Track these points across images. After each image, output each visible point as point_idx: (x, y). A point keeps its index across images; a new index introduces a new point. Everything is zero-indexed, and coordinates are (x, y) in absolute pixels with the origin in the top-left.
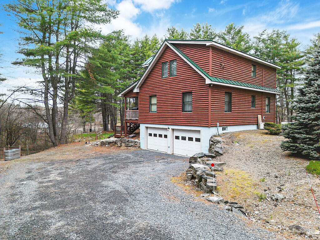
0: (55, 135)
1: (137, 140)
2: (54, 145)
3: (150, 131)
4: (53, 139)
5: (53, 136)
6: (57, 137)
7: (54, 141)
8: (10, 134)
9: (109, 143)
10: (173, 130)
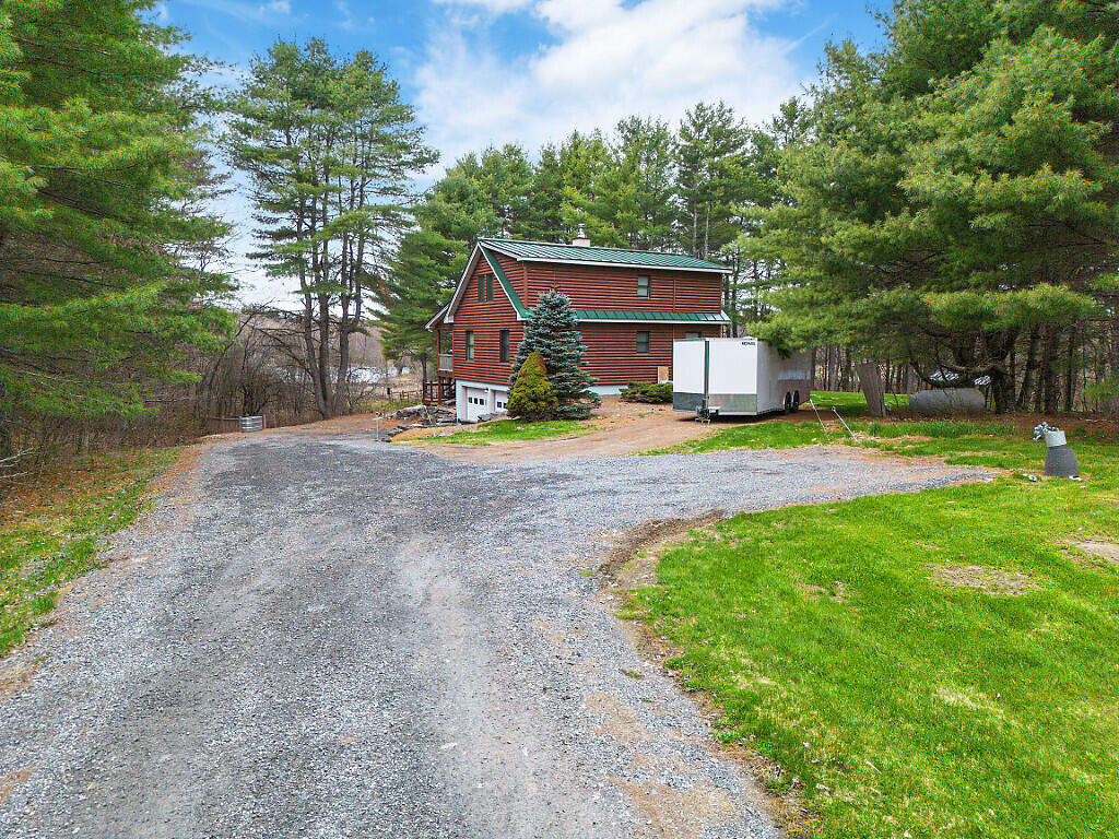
0: (325, 398)
1: (451, 410)
2: (325, 417)
3: (470, 394)
4: (322, 406)
5: (321, 401)
6: (329, 403)
7: (323, 410)
8: (249, 395)
9: (409, 414)
10: (494, 392)
